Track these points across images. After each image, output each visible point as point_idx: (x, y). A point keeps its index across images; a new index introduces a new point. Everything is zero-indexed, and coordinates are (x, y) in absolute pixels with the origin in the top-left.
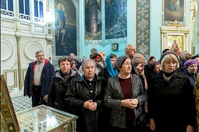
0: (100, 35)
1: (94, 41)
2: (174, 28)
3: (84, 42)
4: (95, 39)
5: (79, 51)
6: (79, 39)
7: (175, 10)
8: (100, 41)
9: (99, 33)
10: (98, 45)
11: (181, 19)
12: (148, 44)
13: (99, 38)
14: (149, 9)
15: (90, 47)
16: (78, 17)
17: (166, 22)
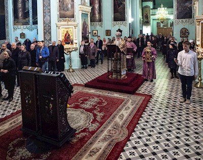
0: (28, 21)
1: (22, 26)
2: (66, 23)
3: (12, 28)
4: (23, 25)
5: (8, 36)
6: (7, 25)
7: (68, 10)
8: (28, 26)
9: (27, 19)
10: (27, 29)
11: (73, 16)
12: (50, 33)
13: (27, 23)
14: (50, 9)
15: (19, 32)
16: (7, 7)
17: (61, 19)
